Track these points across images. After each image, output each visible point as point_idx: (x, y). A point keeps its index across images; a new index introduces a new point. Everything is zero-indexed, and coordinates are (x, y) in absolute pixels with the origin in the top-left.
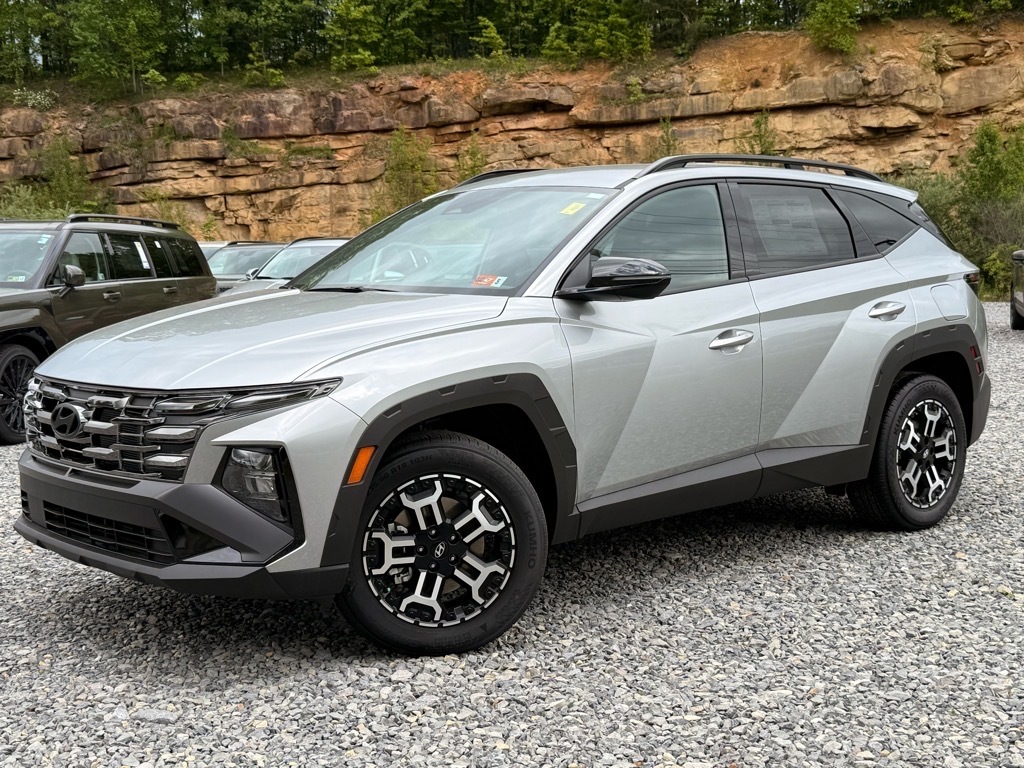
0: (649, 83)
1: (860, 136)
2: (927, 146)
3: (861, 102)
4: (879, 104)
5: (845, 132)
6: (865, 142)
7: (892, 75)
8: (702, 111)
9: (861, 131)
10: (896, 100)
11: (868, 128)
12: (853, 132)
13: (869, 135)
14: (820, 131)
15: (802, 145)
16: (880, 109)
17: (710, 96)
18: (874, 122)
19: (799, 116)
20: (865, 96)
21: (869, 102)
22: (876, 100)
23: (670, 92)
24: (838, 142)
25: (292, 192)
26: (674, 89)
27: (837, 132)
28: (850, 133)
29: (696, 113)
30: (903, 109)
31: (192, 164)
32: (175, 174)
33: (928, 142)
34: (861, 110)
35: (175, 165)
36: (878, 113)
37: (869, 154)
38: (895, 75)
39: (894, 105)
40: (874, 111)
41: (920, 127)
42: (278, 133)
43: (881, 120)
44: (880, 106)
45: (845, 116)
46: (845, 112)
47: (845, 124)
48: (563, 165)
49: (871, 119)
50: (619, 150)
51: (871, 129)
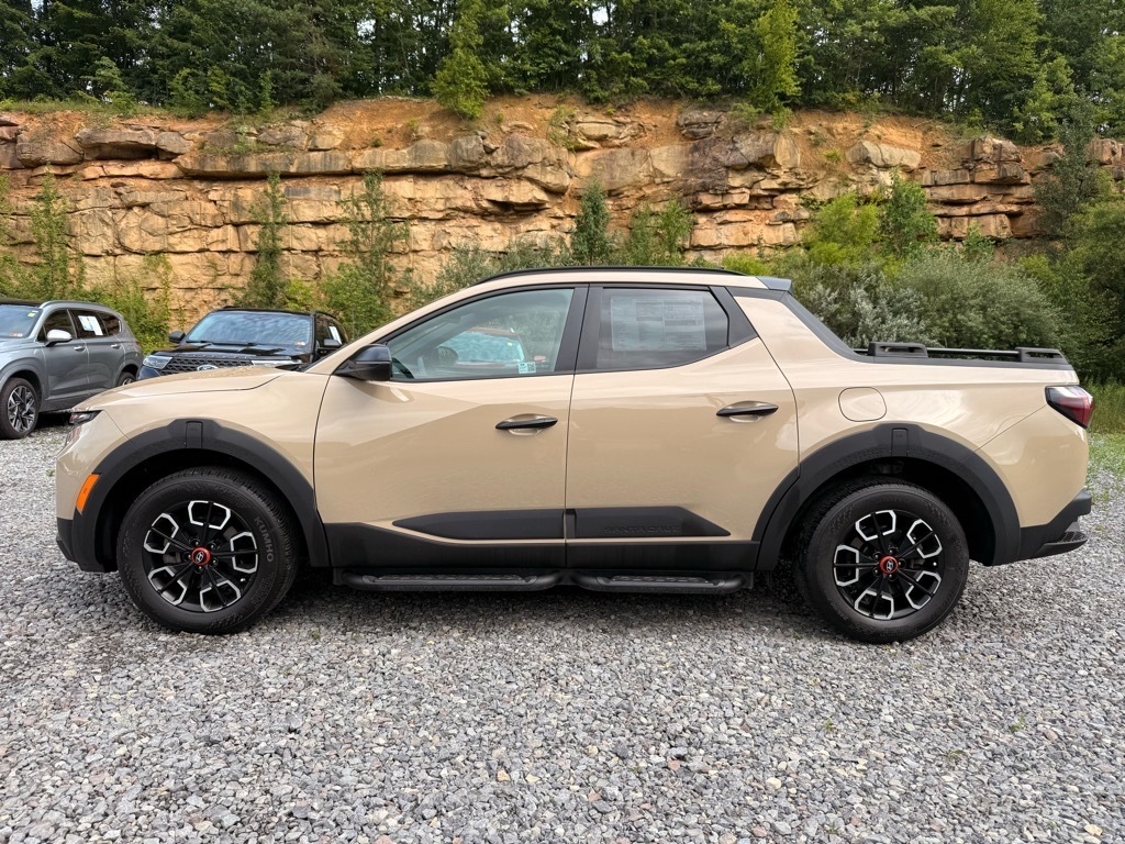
0: (265, 134)
1: (486, 209)
2: (553, 227)
3: (484, 172)
4: (504, 176)
5: (468, 204)
6: (492, 218)
7: (515, 145)
8: (320, 168)
9: (485, 204)
10: (519, 173)
11: (493, 202)
12: (478, 205)
13: (496, 209)
14: (443, 201)
15: (424, 215)
16: (505, 182)
17: (328, 153)
18: (498, 196)
19: (421, 182)
20: (487, 164)
21: (493, 173)
22: (500, 170)
23: (285, 145)
24: (462, 214)
26: (289, 143)
27: (459, 203)
28: (474, 205)
29: (313, 171)
30: (528, 183)
33: (555, 222)
34: (486, 181)
36: (503, 186)
37: (495, 230)
38: (519, 145)
39: (519, 178)
40: (499, 183)
41: (547, 206)
43: (506, 194)
44: (505, 178)
45: (469, 187)
46: (470, 184)
47: (469, 195)
48: (163, 216)
49: (496, 192)
50: (226, 204)
51: (496, 203)
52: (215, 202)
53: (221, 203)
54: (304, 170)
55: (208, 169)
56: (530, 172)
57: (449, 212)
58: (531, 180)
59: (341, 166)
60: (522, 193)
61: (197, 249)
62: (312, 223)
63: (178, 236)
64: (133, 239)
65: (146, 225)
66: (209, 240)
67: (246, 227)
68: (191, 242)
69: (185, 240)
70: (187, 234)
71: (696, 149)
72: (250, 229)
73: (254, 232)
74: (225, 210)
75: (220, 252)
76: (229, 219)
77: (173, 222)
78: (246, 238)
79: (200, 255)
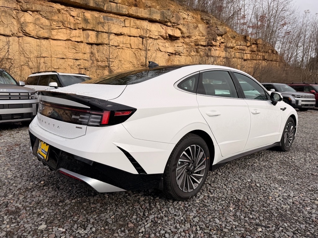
1: (167, 37)
2: (182, 46)
4: (173, 26)
7: (178, 16)
8: (115, 11)
10: (178, 26)
12: (165, 35)
14: (157, 32)
15: (152, 36)
17: (118, 5)
18: (171, 33)
19: (150, 24)
20: (170, 21)
21: (171, 25)
24: (161, 38)
27: (161, 34)
29: (113, 11)
34: (168, 27)
36: (172, 30)
37: (169, 45)
39: (177, 28)
41: (180, 38)
43: (174, 33)
44: (173, 27)
46: (164, 27)
47: (164, 31)
48: (48, 19)
49: (170, 31)
50: (80, 19)
51: (169, 35)
52: (73, 17)
53: (77, 18)
54: (110, 10)
57: (159, 36)
58: (180, 29)
59: (125, 12)
61: (65, 39)
62: (115, 34)
63: (55, 30)
64: (30, 29)
65: (38, 22)
66: (72, 35)
67: (89, 32)
68: (62, 35)
69: (59, 33)
70: (60, 30)
71: (208, 27)
72: (90, 33)
73: (92, 34)
74: (79, 22)
75: (78, 42)
76: (80, 26)
77: (55, 23)
78: (88, 36)
79: (67, 42)
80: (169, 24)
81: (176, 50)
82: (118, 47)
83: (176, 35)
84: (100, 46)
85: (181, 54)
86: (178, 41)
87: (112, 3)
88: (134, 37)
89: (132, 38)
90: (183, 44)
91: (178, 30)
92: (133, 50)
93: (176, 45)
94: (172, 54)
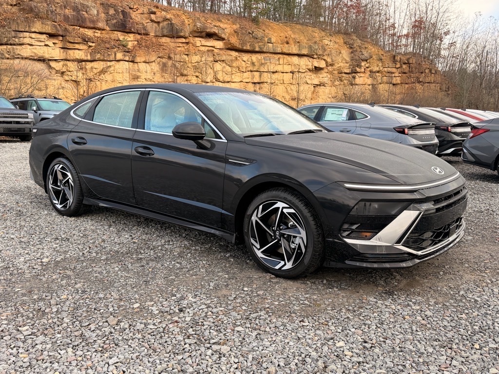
4: (319, 58)
8: (272, 51)
12: (312, 68)
14: (305, 66)
15: (300, 70)
17: (274, 44)
18: (317, 65)
19: (299, 58)
20: (317, 54)
25: (109, 64)
27: (308, 67)
29: (270, 51)
31: (44, 36)
32: (33, 42)
34: (315, 60)
35: (33, 35)
36: (318, 62)
39: (322, 59)
42: (92, 26)
46: (311, 60)
47: (310, 64)
48: (230, 66)
49: (316, 63)
50: (249, 63)
51: (315, 67)
52: (245, 61)
53: (247, 62)
54: (267, 51)
55: (245, 48)
56: (325, 58)
57: (307, 70)
58: (324, 60)
59: (279, 50)
60: (322, 64)
61: (239, 81)
62: (272, 72)
63: (234, 75)
64: (220, 76)
65: (224, 70)
66: (244, 78)
68: (237, 78)
70: (237, 74)
71: (352, 52)
72: (255, 73)
73: (257, 74)
74: (248, 65)
75: (247, 82)
76: (249, 69)
77: (234, 69)
78: (253, 77)
79: (240, 83)
80: (315, 56)
81: (321, 81)
82: (274, 84)
83: (321, 66)
84: (261, 84)
85: (325, 85)
86: (322, 71)
87: (269, 44)
88: (286, 73)
89: (285, 74)
90: (328, 74)
91: (323, 61)
92: (285, 85)
93: (321, 76)
94: (317, 85)
